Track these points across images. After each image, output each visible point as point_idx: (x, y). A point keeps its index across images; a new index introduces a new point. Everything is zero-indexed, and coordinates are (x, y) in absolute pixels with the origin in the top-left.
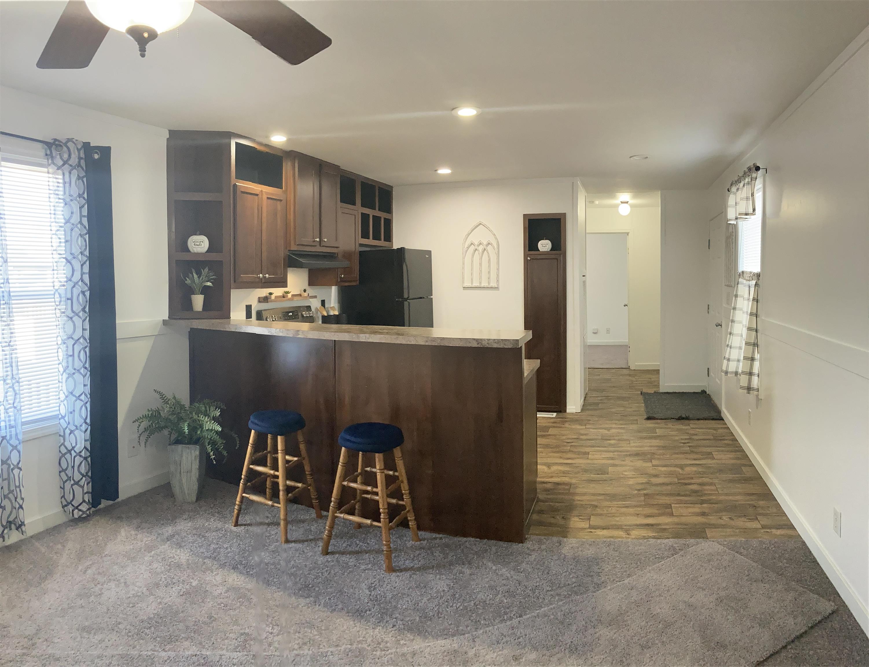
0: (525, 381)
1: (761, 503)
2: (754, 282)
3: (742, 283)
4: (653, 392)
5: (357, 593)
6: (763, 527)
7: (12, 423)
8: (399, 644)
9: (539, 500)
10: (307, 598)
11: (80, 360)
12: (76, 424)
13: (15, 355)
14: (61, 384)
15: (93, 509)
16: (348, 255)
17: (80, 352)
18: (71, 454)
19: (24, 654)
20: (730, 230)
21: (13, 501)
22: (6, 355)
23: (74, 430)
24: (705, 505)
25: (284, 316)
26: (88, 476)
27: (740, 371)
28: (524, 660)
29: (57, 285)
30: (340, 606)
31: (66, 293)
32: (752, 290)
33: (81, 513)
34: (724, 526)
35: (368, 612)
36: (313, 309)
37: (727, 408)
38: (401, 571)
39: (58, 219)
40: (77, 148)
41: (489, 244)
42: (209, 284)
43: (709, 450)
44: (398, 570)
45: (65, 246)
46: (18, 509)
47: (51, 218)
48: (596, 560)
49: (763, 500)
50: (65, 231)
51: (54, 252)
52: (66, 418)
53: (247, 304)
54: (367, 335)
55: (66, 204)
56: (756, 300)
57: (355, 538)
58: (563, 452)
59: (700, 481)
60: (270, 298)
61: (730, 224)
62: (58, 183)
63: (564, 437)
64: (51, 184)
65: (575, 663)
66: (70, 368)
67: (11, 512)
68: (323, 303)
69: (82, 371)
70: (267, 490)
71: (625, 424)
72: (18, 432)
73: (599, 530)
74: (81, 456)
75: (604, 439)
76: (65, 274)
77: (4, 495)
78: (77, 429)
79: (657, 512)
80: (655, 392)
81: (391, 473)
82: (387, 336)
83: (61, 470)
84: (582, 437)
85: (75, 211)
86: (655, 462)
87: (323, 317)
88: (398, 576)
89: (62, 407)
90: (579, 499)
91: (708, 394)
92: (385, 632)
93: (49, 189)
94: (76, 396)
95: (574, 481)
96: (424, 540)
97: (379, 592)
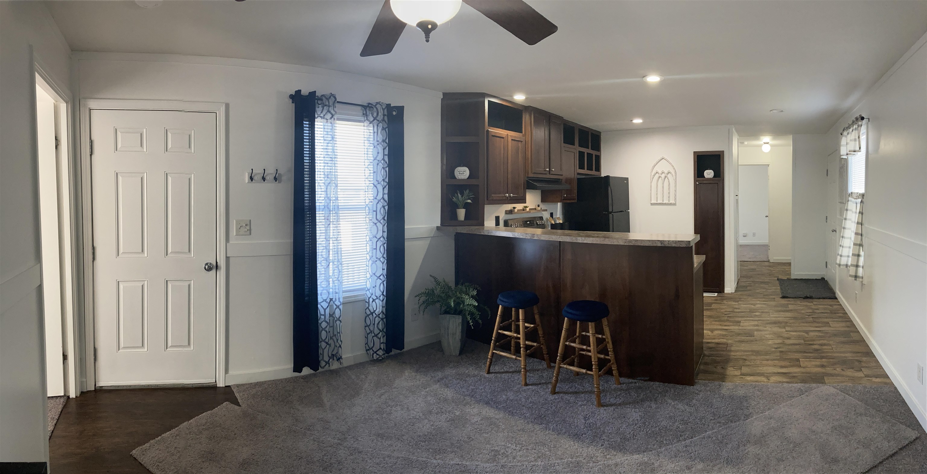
0: (695, 271)
1: (864, 359)
2: (860, 200)
3: (851, 201)
4: (786, 278)
5: (576, 421)
6: (866, 376)
7: (337, 290)
8: (606, 458)
9: (705, 355)
10: (540, 424)
11: (381, 252)
12: (377, 295)
13: (340, 247)
14: (368, 268)
15: (386, 355)
16: (569, 181)
17: (380, 247)
18: (373, 315)
19: (339, 444)
20: (843, 162)
21: (336, 341)
22: (335, 246)
23: (375, 299)
24: (824, 360)
25: (524, 224)
26: (384, 332)
27: (849, 264)
28: (694, 469)
29: (368, 201)
30: (564, 431)
31: (373, 208)
32: (859, 205)
33: (378, 356)
34: (838, 375)
35: (584, 435)
36: (544, 219)
37: (840, 291)
38: (607, 406)
39: (369, 157)
40: (383, 108)
41: (669, 172)
42: (469, 201)
43: (826, 320)
44: (605, 405)
45: (373, 176)
46: (339, 347)
47: (365, 157)
48: (745, 398)
49: (865, 357)
50: (373, 165)
51: (366, 180)
52: (371, 291)
53: (496, 215)
54: (583, 238)
55: (374, 147)
56: (861, 213)
57: (575, 382)
58: (722, 321)
59: (821, 342)
60: (514, 211)
61: (842, 158)
62: (370, 133)
63: (722, 311)
64: (365, 134)
65: (731, 471)
66: (374, 257)
67: (334, 349)
68: (552, 215)
69: (382, 259)
70: (512, 348)
71: (765, 301)
72: (340, 297)
73: (747, 377)
74: (379, 317)
75: (752, 311)
76: (372, 194)
77: (330, 337)
78: (377, 298)
79: (789, 364)
80: (788, 279)
81: (600, 336)
82: (597, 239)
83: (366, 325)
84: (735, 310)
85: (380, 151)
86: (788, 329)
87: (552, 225)
88: (605, 410)
89: (368, 283)
90: (733, 354)
91: (826, 281)
92: (596, 450)
93: (364, 137)
94: (377, 277)
95: (730, 342)
96: (623, 384)
97: (592, 421)
